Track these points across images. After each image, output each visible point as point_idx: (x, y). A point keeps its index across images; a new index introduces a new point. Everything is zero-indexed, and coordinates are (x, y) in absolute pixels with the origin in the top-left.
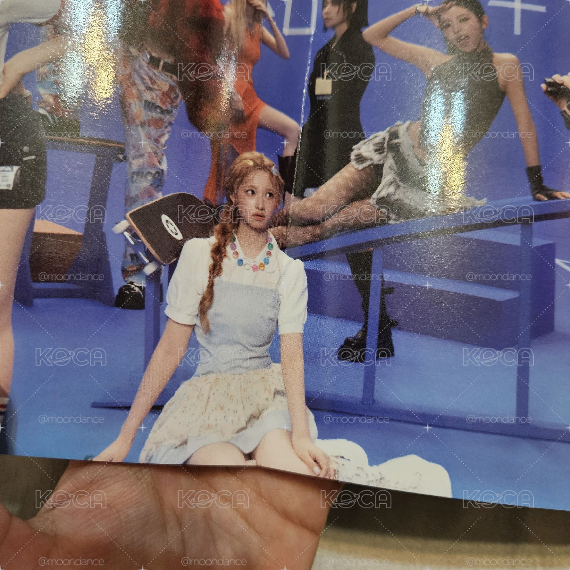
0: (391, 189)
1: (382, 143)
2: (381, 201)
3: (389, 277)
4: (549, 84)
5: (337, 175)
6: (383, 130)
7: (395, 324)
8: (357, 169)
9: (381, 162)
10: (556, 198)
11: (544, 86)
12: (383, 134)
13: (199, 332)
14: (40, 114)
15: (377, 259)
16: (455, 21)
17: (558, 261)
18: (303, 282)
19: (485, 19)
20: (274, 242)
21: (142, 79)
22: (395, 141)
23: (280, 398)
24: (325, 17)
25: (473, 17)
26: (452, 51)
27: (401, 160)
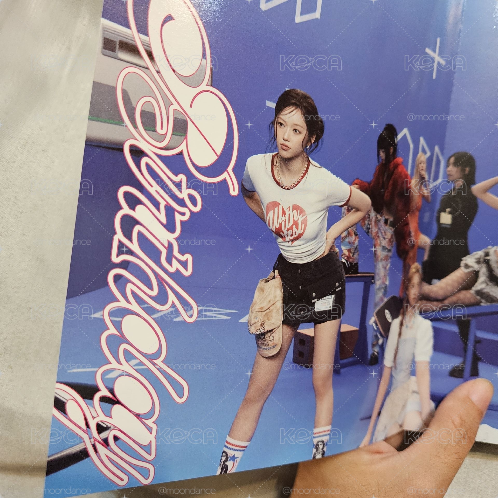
0: (483, 286)
1: (479, 259)
2: (479, 293)
5: (452, 274)
7: (480, 359)
8: (465, 272)
9: (478, 269)
12: (480, 253)
13: (393, 369)
14: (342, 262)
15: (474, 323)
21: (382, 233)
22: (488, 258)
23: (415, 395)
24: (448, 173)
27: (489, 269)
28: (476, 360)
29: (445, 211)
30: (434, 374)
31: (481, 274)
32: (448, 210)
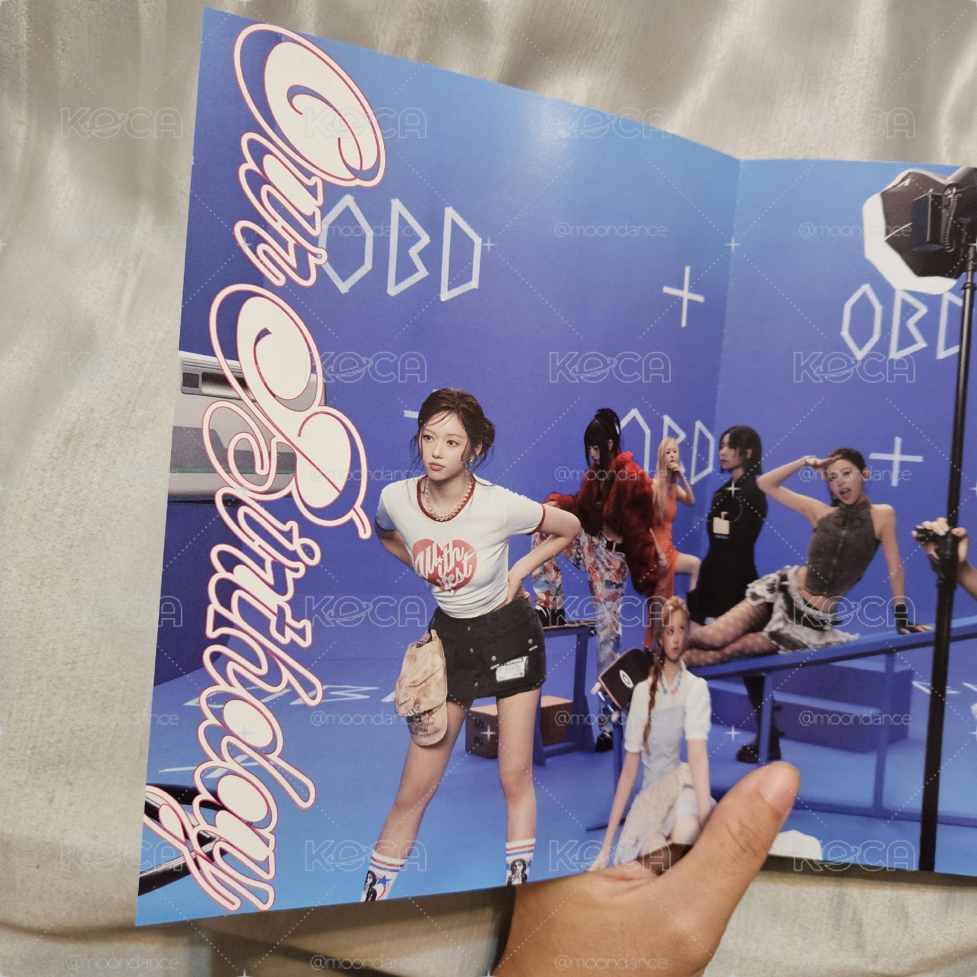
0: (781, 625)
1: (772, 585)
2: (774, 635)
3: (779, 697)
5: (735, 609)
6: (773, 571)
7: (783, 735)
8: (752, 606)
9: (771, 601)
10: (917, 631)
12: (774, 577)
13: (644, 755)
14: (537, 610)
15: (769, 681)
16: (839, 475)
17: (915, 684)
18: (706, 698)
19: (867, 471)
20: (683, 666)
21: (602, 563)
22: (785, 583)
23: (688, 790)
24: (722, 458)
25: (855, 471)
26: (835, 503)
27: (789, 600)
28: (776, 736)
29: (720, 516)
30: (715, 760)
31: (776, 608)
32: (723, 513)
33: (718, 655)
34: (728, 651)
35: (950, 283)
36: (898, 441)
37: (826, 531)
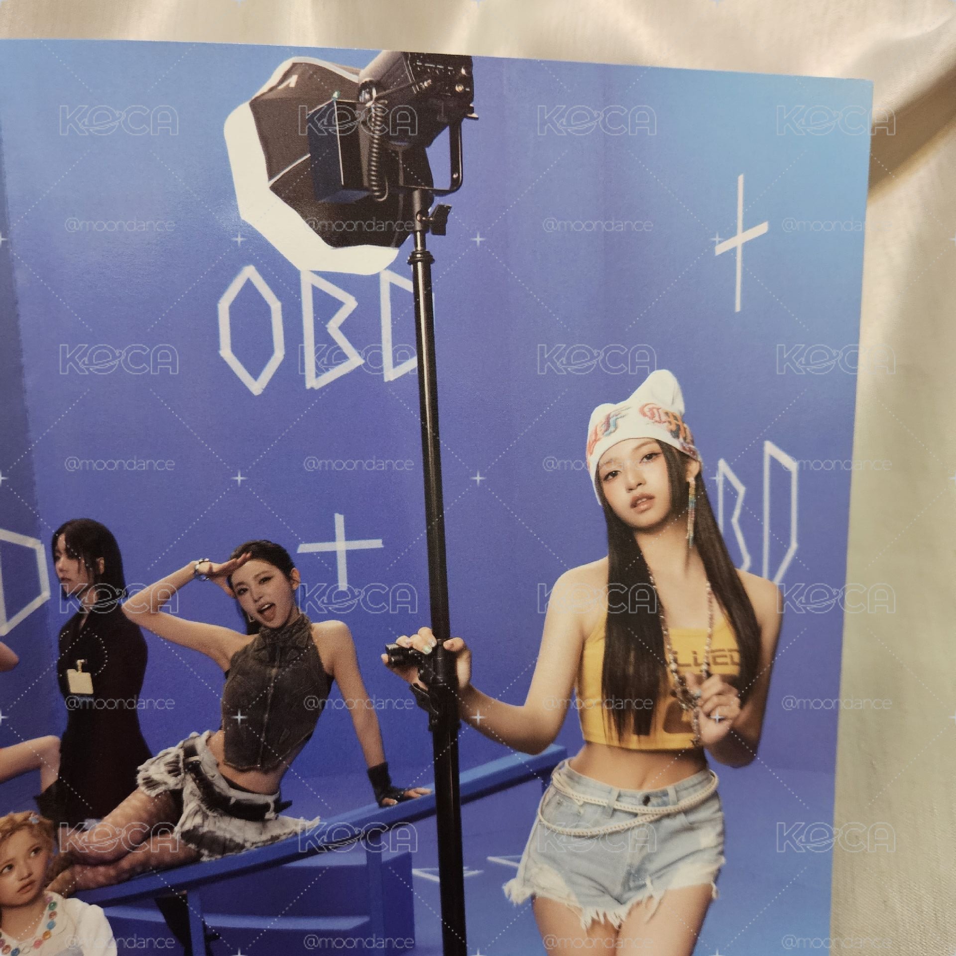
0: (198, 820)
1: (176, 762)
2: (188, 836)
3: (213, 921)
4: (391, 653)
5: (124, 804)
6: (174, 745)
8: (149, 796)
9: (179, 787)
10: (409, 798)
11: (385, 657)
12: (175, 751)
15: (193, 902)
16: (253, 584)
18: (106, 930)
19: (296, 574)
20: (57, 898)
22: (193, 759)
24: (61, 575)
25: (277, 574)
26: (252, 628)
27: (205, 785)
29: (75, 667)
31: (186, 794)
32: (79, 662)
33: (112, 872)
34: (125, 864)
35: (389, 254)
36: (339, 520)
37: (244, 673)
